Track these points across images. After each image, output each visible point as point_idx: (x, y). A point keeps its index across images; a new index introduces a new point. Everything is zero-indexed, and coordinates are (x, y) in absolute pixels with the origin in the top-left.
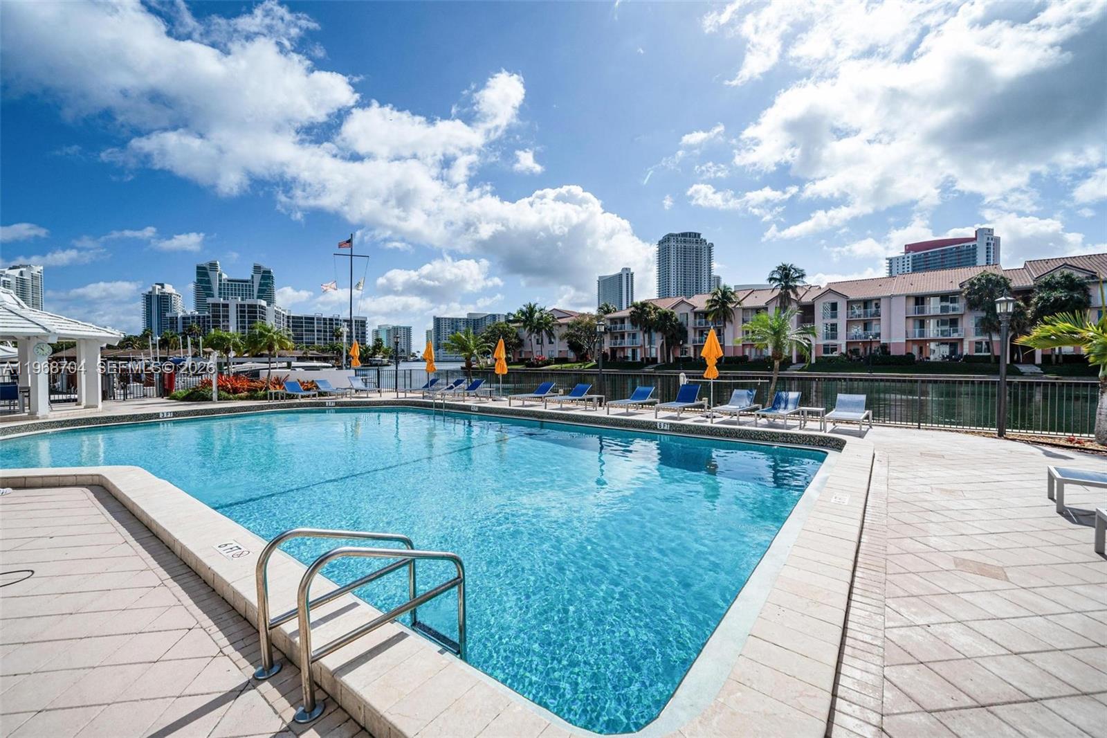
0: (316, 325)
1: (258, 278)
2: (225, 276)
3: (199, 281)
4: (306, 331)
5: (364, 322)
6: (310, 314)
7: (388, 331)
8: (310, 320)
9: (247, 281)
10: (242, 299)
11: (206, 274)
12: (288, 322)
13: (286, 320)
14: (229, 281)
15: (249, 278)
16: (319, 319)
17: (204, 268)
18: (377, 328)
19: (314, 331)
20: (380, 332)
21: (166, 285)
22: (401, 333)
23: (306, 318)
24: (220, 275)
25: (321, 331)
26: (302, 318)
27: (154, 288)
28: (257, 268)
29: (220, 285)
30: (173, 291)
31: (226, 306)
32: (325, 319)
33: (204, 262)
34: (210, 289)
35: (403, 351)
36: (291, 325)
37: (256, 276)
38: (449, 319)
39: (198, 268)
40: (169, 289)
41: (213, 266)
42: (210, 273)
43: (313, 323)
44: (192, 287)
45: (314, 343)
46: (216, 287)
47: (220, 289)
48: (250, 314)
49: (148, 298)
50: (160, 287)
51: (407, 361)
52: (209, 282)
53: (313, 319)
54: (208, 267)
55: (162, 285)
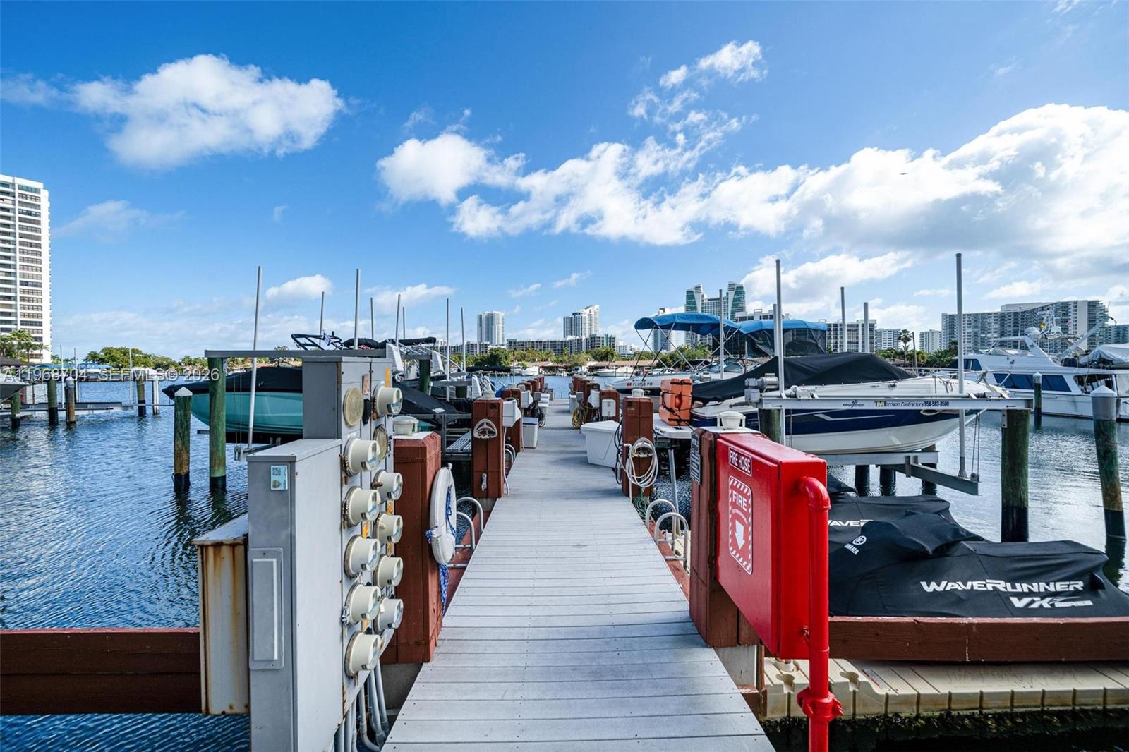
1: (732, 294)
2: (706, 297)
3: (688, 303)
9: (723, 299)
11: (693, 297)
14: (709, 300)
15: (725, 295)
17: (692, 292)
21: (666, 310)
24: (703, 296)
27: (659, 312)
28: (731, 286)
29: (703, 304)
33: (691, 287)
37: (730, 292)
39: (688, 292)
41: (698, 289)
42: (696, 295)
46: (699, 306)
47: (702, 308)
50: (662, 311)
52: (695, 303)
54: (694, 290)
55: (664, 309)
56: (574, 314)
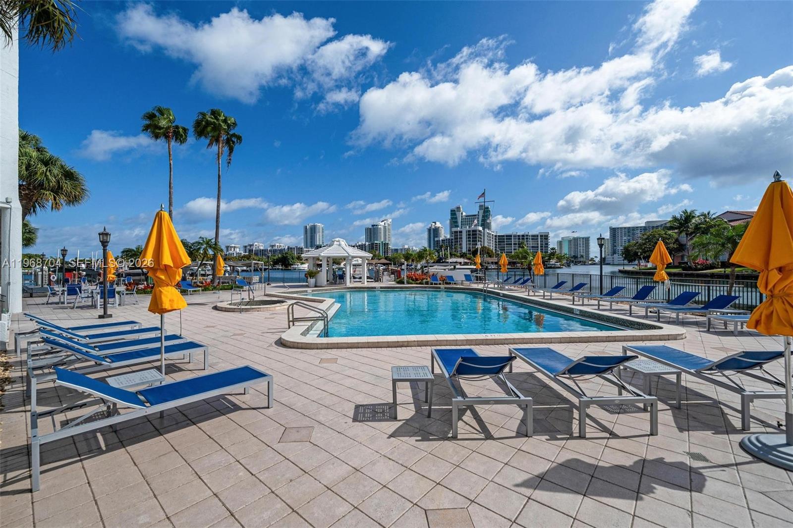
0: (513, 240)
1: (481, 213)
2: (464, 214)
3: (452, 218)
4: (507, 244)
5: (547, 236)
6: (509, 233)
7: (570, 241)
8: (509, 237)
9: (475, 216)
10: (469, 227)
11: (455, 214)
12: (496, 239)
13: (494, 238)
14: (466, 216)
15: (477, 213)
16: (515, 236)
17: (454, 211)
18: (560, 239)
19: (511, 244)
20: (563, 243)
21: (437, 223)
22: (581, 242)
23: (507, 236)
24: (462, 213)
25: (516, 244)
26: (504, 236)
27: (431, 225)
28: (481, 207)
29: (462, 219)
30: (440, 225)
31: (461, 232)
32: (519, 236)
33: (454, 207)
34: (456, 222)
35: (582, 256)
36: (497, 241)
37: (480, 211)
38: (625, 228)
39: (451, 211)
40: (438, 224)
41: (458, 208)
42: (457, 213)
43: (511, 239)
44: (448, 222)
45: (511, 252)
46: (459, 220)
47: (462, 222)
48: (474, 236)
49: (429, 230)
50: (434, 224)
51: (584, 264)
52: (456, 218)
53: (511, 236)
54: (456, 210)
55: (435, 223)
56: (373, 226)
